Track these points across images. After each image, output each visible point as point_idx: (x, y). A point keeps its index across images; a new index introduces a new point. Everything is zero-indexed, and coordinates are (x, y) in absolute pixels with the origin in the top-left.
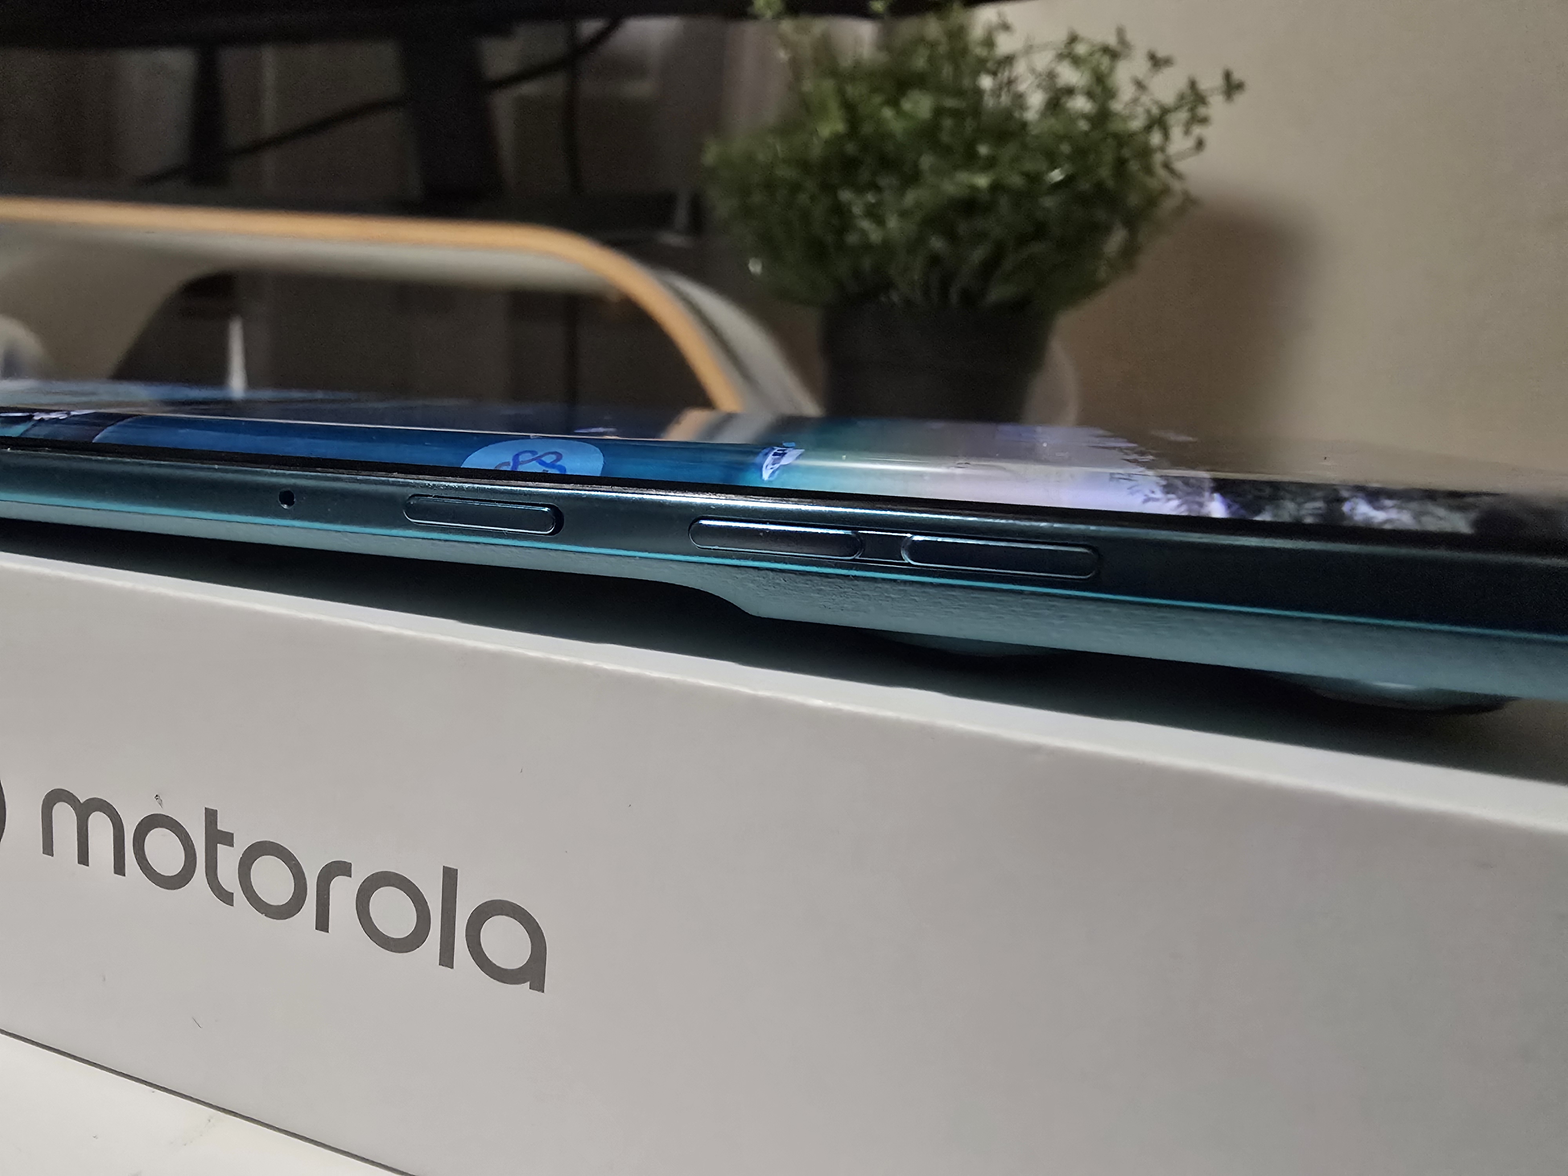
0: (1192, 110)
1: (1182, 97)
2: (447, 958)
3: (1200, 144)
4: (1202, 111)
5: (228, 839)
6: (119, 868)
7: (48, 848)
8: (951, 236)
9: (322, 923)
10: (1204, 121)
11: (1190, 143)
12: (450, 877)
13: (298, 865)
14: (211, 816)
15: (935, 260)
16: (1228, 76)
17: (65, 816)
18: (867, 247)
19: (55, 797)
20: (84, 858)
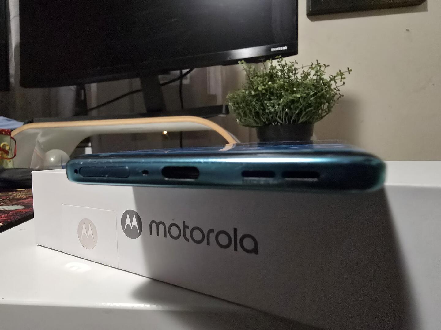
0: (342, 76)
1: (337, 74)
2: (236, 249)
3: (344, 83)
4: (343, 76)
5: (188, 227)
6: (165, 236)
7: (151, 234)
8: (290, 108)
9: (208, 244)
10: (344, 78)
11: (342, 83)
12: (235, 230)
13: (202, 231)
14: (184, 222)
15: (287, 114)
16: (348, 69)
17: (154, 226)
18: (270, 113)
19: (152, 222)
20: (158, 235)
